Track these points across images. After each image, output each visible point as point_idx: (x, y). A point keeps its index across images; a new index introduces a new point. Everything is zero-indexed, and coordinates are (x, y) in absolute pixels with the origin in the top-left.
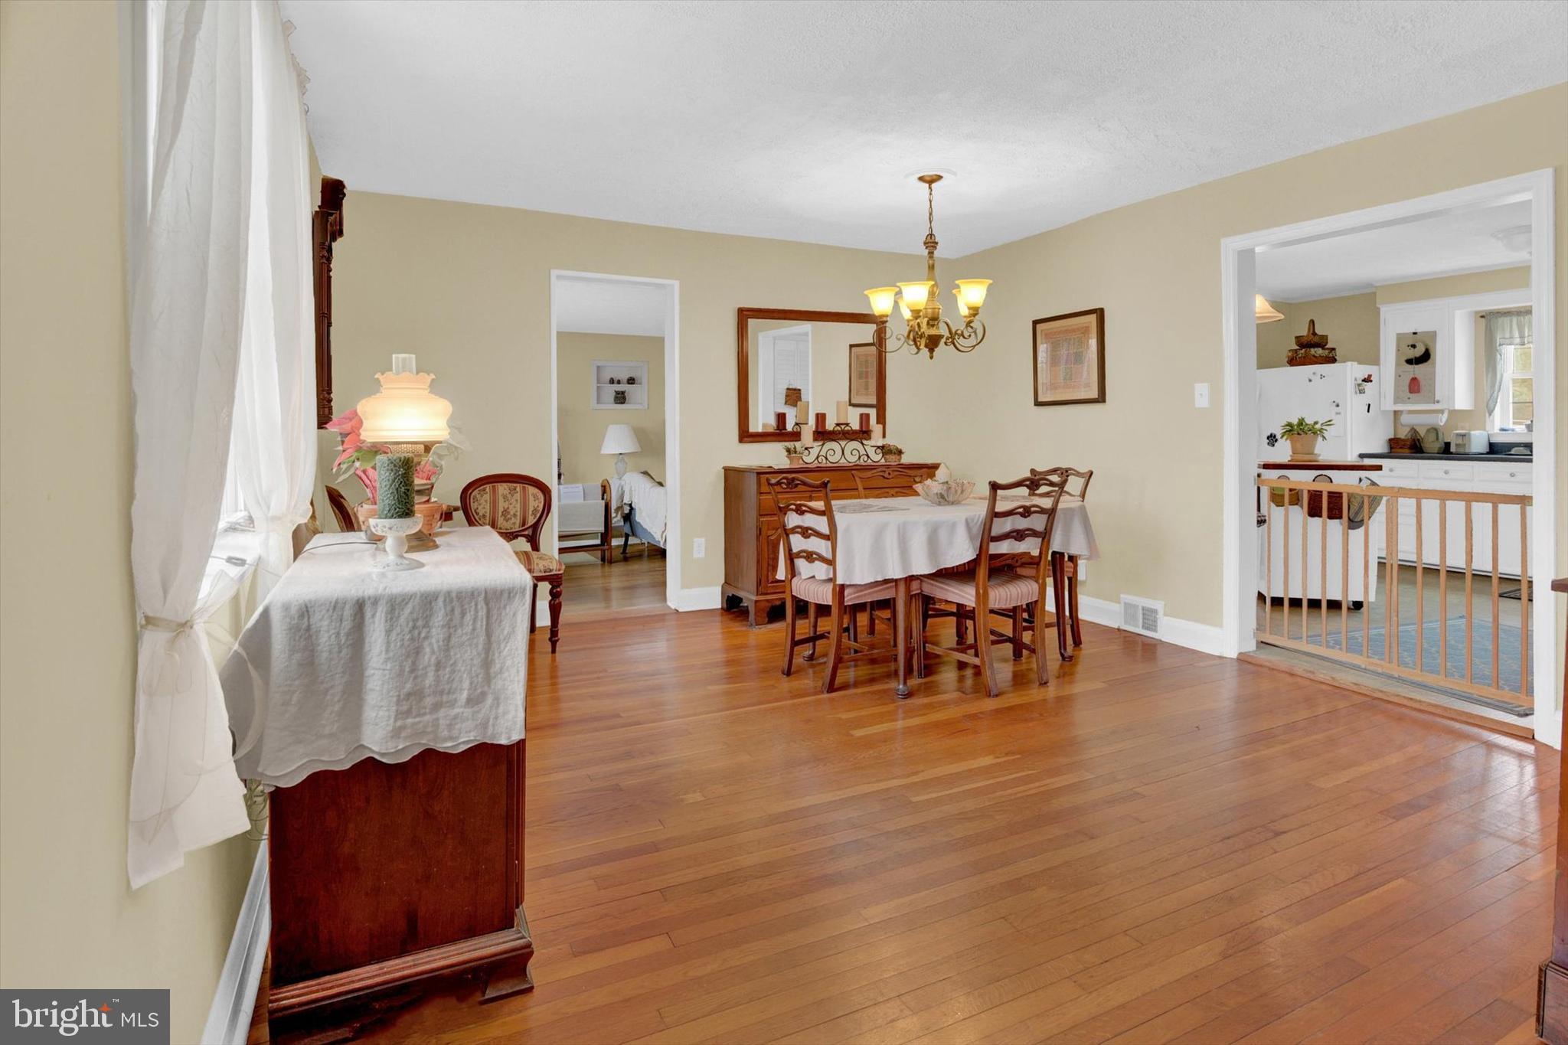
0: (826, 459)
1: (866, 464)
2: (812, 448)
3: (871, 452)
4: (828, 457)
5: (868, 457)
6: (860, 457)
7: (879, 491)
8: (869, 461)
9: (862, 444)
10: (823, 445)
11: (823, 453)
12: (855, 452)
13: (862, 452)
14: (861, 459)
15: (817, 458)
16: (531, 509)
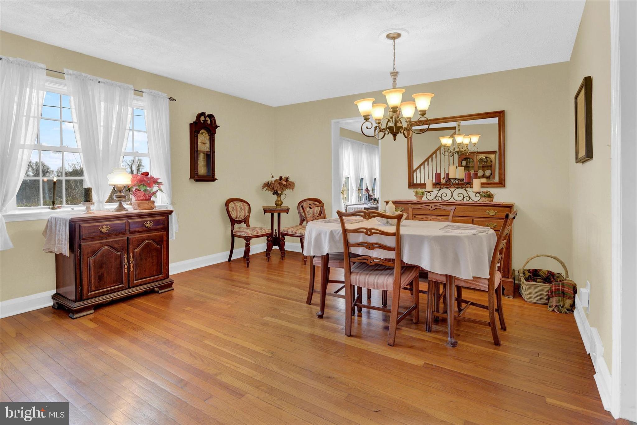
0: (441, 198)
1: (468, 202)
2: (432, 192)
3: (472, 195)
4: (443, 197)
5: (470, 198)
6: (464, 198)
7: (422, 217)
8: (471, 200)
9: (466, 190)
10: (439, 190)
11: (439, 194)
12: (460, 195)
13: (466, 195)
14: (465, 199)
15: (436, 197)
16: (316, 211)
